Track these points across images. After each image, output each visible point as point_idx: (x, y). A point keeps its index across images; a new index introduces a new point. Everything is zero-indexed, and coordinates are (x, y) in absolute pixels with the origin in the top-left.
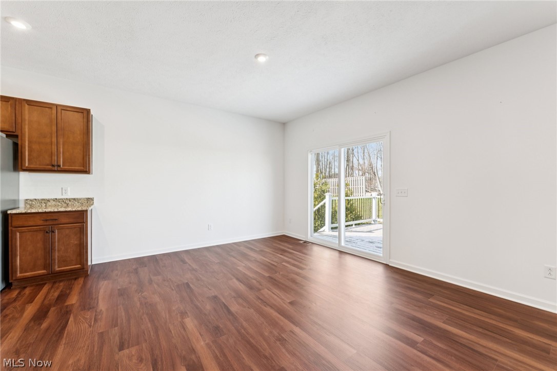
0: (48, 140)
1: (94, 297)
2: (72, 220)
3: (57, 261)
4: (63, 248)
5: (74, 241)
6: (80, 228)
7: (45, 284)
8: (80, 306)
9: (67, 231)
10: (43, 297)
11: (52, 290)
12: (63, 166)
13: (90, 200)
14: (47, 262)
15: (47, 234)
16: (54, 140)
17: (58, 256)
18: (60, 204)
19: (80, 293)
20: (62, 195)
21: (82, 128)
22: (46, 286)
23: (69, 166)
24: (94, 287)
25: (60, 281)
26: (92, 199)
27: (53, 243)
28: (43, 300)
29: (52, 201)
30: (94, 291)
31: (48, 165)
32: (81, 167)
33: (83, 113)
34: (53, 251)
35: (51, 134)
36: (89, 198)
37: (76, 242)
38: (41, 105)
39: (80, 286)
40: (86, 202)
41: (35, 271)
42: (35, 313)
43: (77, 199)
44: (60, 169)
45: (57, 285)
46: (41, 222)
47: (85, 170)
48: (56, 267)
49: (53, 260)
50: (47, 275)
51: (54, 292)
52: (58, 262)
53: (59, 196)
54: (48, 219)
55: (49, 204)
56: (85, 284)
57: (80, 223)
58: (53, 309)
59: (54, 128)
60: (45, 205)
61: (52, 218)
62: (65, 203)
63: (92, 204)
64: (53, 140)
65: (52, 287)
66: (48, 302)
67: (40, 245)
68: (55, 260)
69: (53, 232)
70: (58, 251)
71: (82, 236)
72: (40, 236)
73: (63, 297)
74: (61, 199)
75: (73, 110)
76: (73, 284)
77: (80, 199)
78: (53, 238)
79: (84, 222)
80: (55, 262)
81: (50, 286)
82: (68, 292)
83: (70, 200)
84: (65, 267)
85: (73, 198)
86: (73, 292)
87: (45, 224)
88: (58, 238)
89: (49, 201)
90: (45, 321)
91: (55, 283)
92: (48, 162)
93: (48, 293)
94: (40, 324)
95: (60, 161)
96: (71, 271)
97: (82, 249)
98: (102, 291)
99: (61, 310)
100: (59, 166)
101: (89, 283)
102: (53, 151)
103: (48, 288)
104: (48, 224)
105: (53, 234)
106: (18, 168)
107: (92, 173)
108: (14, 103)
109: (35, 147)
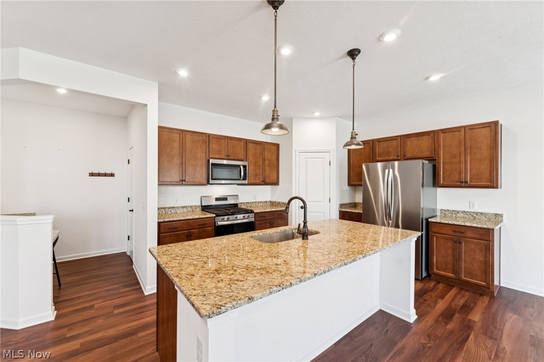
0: (457, 160)
1: (498, 327)
2: (477, 236)
3: (463, 270)
4: (469, 261)
5: (479, 257)
6: (486, 246)
7: (454, 286)
8: (482, 328)
9: (473, 246)
10: (451, 298)
11: (459, 296)
12: (470, 182)
13: (498, 217)
14: (456, 268)
15: (455, 244)
16: (463, 159)
17: (464, 267)
18: (468, 217)
19: (483, 313)
20: (470, 208)
21: (489, 142)
22: (454, 289)
23: (475, 182)
24: (500, 315)
25: (467, 290)
26: (501, 216)
27: (460, 253)
28: (450, 301)
29: (461, 213)
30: (499, 319)
31: (457, 182)
32: (488, 182)
33: (490, 127)
34: (460, 260)
35: (460, 154)
36: (497, 214)
37: (481, 259)
38: (452, 130)
39: (485, 305)
40: (494, 217)
41: (446, 272)
42: (444, 311)
43: (484, 213)
44: (467, 185)
45: (463, 292)
46: (451, 233)
47: (492, 185)
48: (463, 276)
49: (460, 268)
50: (455, 279)
51: (460, 298)
52: (465, 271)
53: (467, 210)
54: (457, 230)
55: (458, 215)
56: (489, 305)
57: (486, 241)
58: (457, 315)
59: (463, 148)
60: (455, 215)
61: (460, 230)
62: (472, 216)
63: (501, 221)
64: (461, 159)
65: (459, 292)
66: (454, 306)
67: (450, 251)
68: (462, 269)
69: (460, 243)
70: (465, 262)
71: (487, 254)
72: (450, 244)
73: (466, 309)
74: (468, 212)
75: (480, 126)
76: (478, 300)
77: (488, 214)
78: (460, 249)
79: (490, 241)
80: (461, 271)
81: (457, 291)
82: (472, 305)
83: (477, 214)
84: (470, 278)
85: (480, 212)
86: (476, 309)
87: (454, 234)
88: (464, 250)
89: (458, 212)
90: (450, 323)
91: (461, 289)
92: (457, 179)
93: (455, 297)
94: (447, 324)
95: (467, 177)
96: (476, 285)
97: (488, 268)
98: (508, 326)
99: (464, 321)
100: (467, 182)
101: (495, 307)
102: (462, 170)
103: (455, 292)
104: (456, 235)
105: (460, 245)
106: (436, 183)
107: (501, 188)
108: (433, 135)
109: (447, 167)
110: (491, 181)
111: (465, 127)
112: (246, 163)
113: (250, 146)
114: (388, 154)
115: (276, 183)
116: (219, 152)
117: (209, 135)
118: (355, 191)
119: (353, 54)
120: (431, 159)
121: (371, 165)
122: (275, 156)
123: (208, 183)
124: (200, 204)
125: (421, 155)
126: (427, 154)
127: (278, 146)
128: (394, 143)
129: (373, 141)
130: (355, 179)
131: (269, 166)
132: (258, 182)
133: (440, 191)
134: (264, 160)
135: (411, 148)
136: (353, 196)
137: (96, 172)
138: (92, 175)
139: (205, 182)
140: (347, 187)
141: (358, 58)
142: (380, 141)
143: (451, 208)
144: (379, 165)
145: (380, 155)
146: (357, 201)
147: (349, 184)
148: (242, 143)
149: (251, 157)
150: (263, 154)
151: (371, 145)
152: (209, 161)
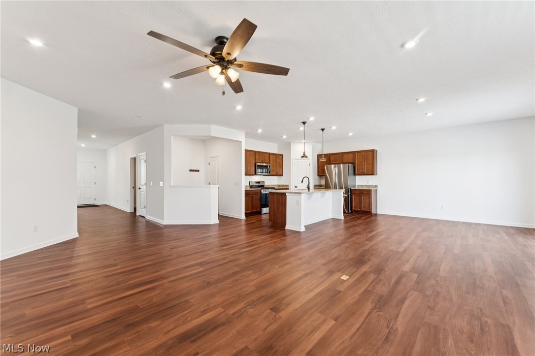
2: (367, 193)
6: (369, 196)
14: (360, 206)
15: (360, 197)
17: (363, 205)
21: (372, 157)
23: (368, 173)
25: (364, 214)
29: (364, 186)
33: (372, 151)
35: (363, 162)
36: (376, 185)
37: (368, 201)
40: (375, 187)
41: (357, 209)
46: (359, 193)
47: (373, 174)
48: (363, 209)
50: (360, 211)
54: (360, 191)
59: (364, 159)
60: (362, 187)
62: (368, 187)
64: (363, 164)
67: (358, 201)
69: (362, 196)
70: (363, 203)
71: (370, 199)
72: (358, 197)
74: (367, 185)
76: (367, 217)
79: (370, 194)
80: (362, 207)
83: (370, 186)
84: (365, 209)
88: (363, 199)
91: (362, 214)
92: (362, 172)
95: (365, 171)
96: (367, 211)
97: (370, 204)
100: (365, 173)
102: (363, 168)
106: (355, 174)
107: (377, 175)
108: (354, 153)
109: (359, 167)
110: (372, 172)
111: (364, 151)
112: (270, 165)
113: (271, 156)
114: (336, 160)
115: (282, 175)
116: (259, 159)
117: (255, 151)
118: (321, 179)
119: (323, 130)
120: (353, 163)
121: (328, 166)
122: (281, 161)
123: (255, 174)
124: (248, 185)
125: (349, 162)
126: (351, 161)
127: (282, 155)
128: (339, 156)
129: (329, 154)
130: (321, 173)
131: (279, 166)
132: (274, 174)
133: (357, 177)
134: (277, 163)
135: (345, 158)
136: (320, 182)
137: (193, 169)
138: (191, 171)
139: (254, 174)
140: (317, 177)
141: (324, 131)
142: (332, 154)
143: (361, 185)
144: (333, 166)
145: (332, 161)
146: (322, 184)
147: (318, 175)
148: (268, 155)
149: (271, 162)
150: (276, 160)
151: (328, 156)
152: (255, 164)
